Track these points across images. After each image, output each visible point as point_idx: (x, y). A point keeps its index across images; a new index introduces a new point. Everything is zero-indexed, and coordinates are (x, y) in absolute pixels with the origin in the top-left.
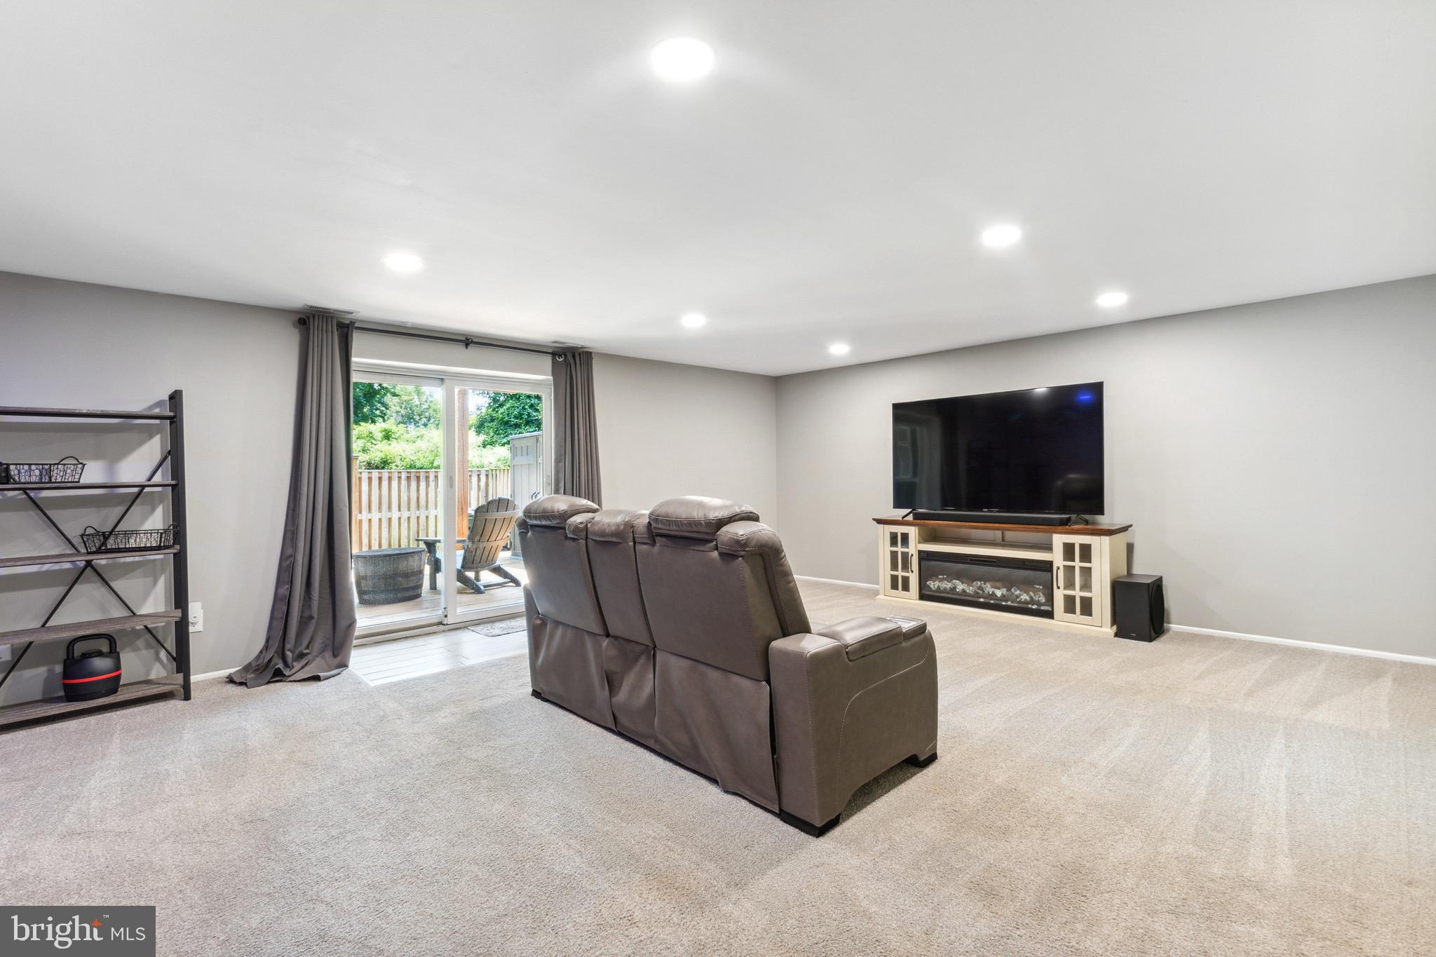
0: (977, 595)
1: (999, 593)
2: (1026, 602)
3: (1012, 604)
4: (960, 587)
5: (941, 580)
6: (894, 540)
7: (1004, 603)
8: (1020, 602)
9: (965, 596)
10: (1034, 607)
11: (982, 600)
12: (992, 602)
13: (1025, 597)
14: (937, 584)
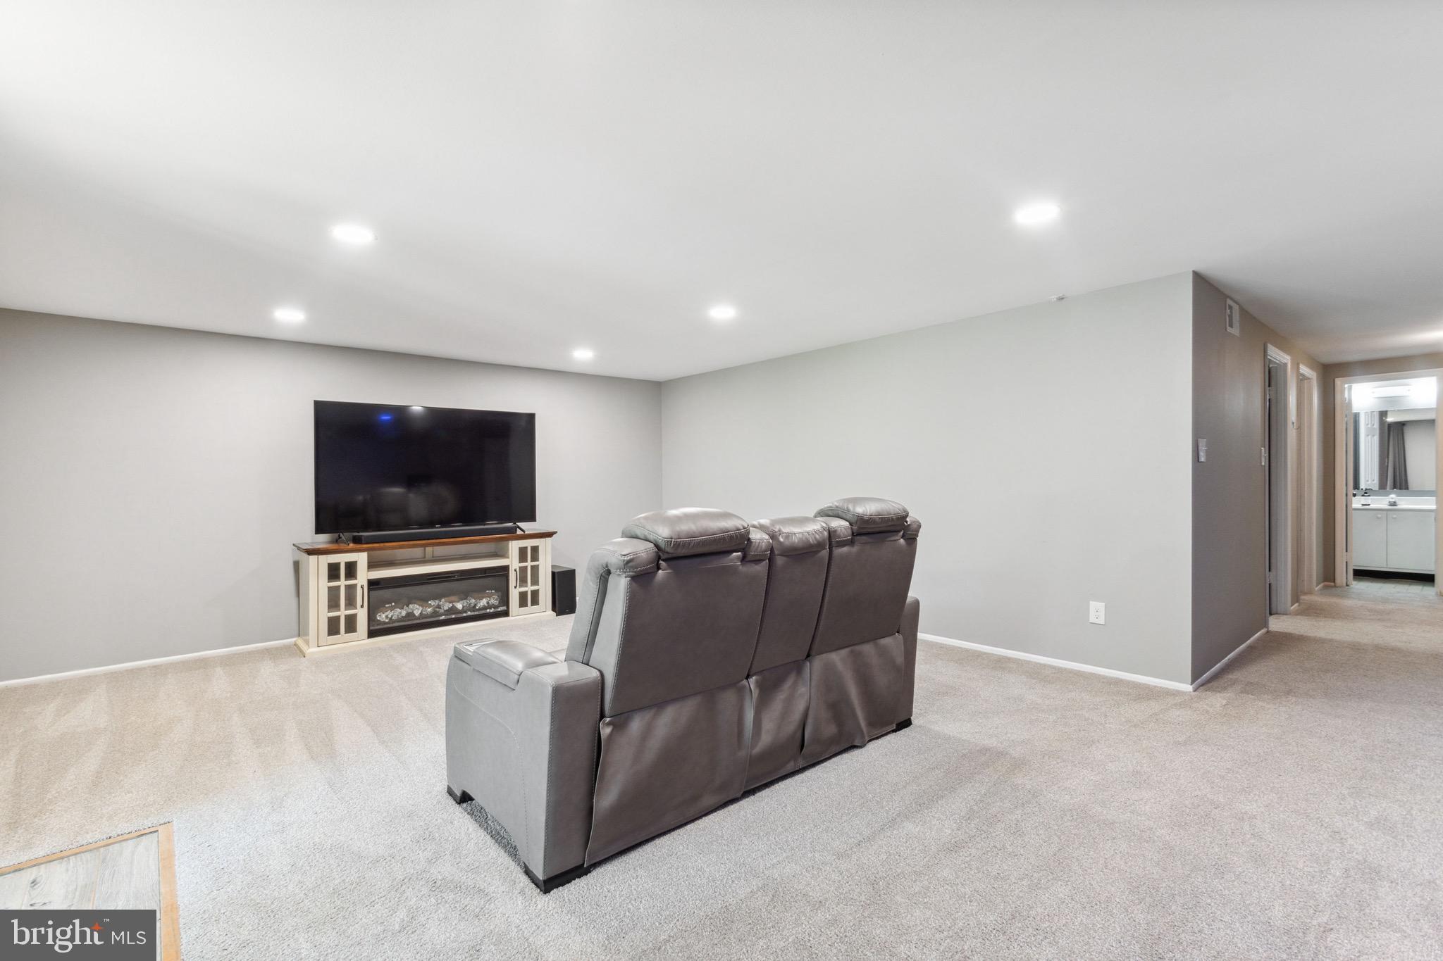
0: (435, 614)
1: (459, 606)
2: (484, 608)
3: (473, 613)
4: (417, 610)
5: (392, 609)
6: (333, 572)
7: (464, 615)
8: (480, 609)
9: (423, 618)
10: (492, 610)
11: (443, 617)
12: (453, 616)
13: (483, 602)
14: (390, 614)
